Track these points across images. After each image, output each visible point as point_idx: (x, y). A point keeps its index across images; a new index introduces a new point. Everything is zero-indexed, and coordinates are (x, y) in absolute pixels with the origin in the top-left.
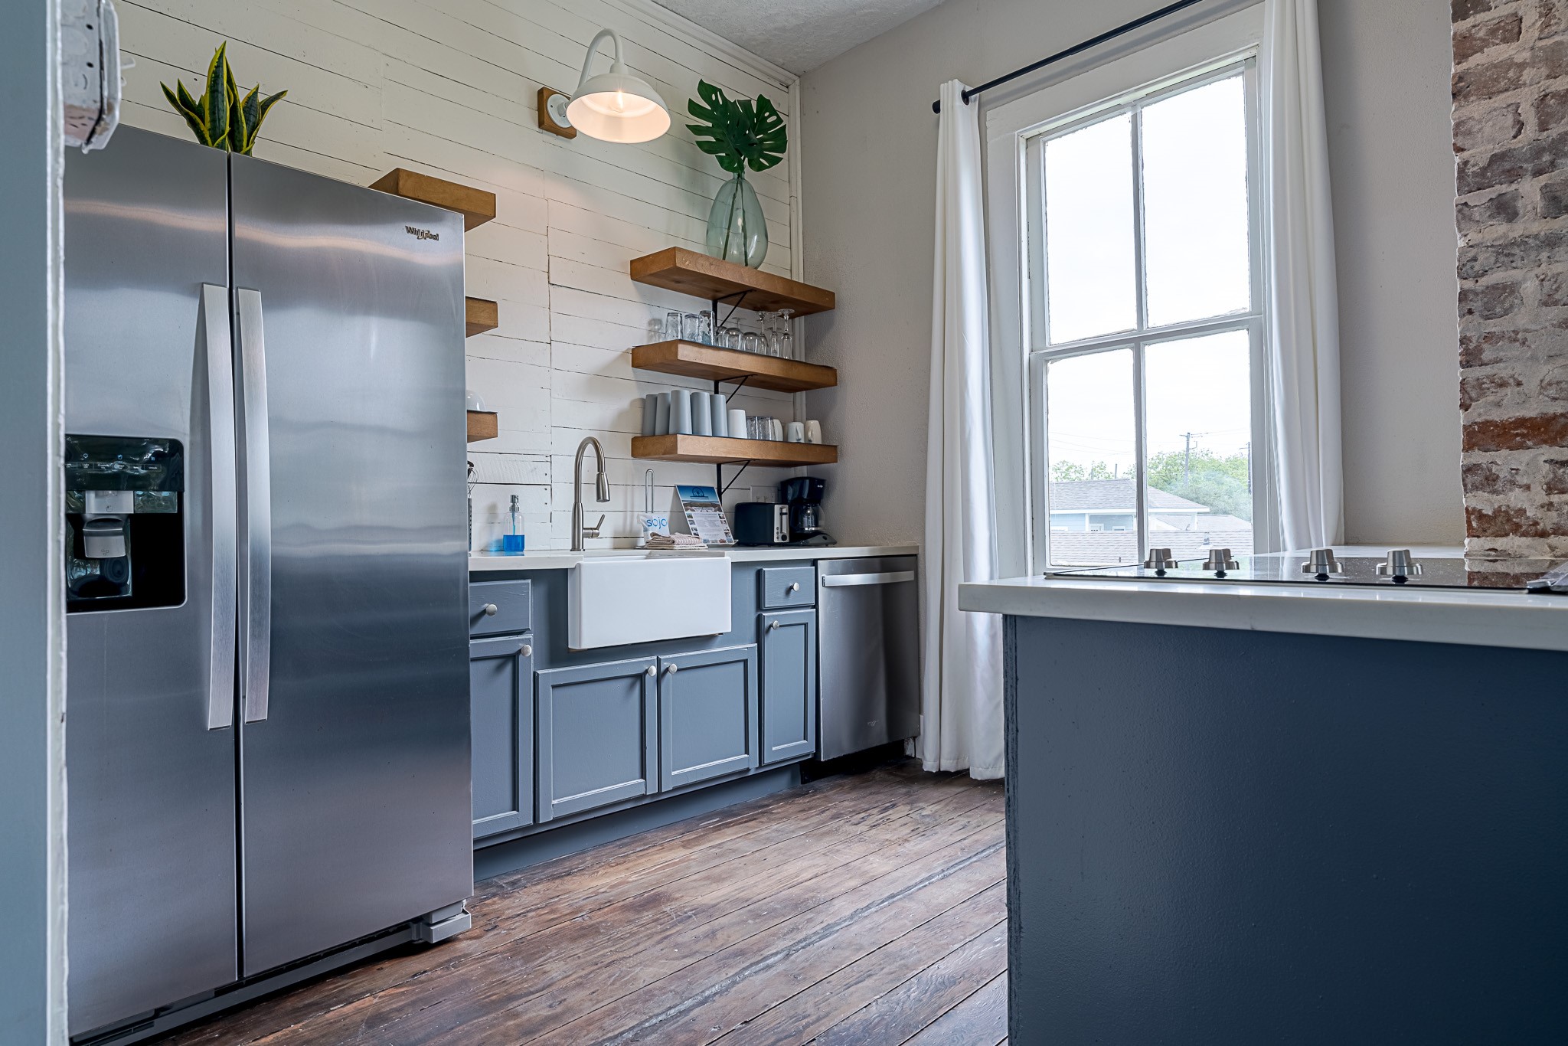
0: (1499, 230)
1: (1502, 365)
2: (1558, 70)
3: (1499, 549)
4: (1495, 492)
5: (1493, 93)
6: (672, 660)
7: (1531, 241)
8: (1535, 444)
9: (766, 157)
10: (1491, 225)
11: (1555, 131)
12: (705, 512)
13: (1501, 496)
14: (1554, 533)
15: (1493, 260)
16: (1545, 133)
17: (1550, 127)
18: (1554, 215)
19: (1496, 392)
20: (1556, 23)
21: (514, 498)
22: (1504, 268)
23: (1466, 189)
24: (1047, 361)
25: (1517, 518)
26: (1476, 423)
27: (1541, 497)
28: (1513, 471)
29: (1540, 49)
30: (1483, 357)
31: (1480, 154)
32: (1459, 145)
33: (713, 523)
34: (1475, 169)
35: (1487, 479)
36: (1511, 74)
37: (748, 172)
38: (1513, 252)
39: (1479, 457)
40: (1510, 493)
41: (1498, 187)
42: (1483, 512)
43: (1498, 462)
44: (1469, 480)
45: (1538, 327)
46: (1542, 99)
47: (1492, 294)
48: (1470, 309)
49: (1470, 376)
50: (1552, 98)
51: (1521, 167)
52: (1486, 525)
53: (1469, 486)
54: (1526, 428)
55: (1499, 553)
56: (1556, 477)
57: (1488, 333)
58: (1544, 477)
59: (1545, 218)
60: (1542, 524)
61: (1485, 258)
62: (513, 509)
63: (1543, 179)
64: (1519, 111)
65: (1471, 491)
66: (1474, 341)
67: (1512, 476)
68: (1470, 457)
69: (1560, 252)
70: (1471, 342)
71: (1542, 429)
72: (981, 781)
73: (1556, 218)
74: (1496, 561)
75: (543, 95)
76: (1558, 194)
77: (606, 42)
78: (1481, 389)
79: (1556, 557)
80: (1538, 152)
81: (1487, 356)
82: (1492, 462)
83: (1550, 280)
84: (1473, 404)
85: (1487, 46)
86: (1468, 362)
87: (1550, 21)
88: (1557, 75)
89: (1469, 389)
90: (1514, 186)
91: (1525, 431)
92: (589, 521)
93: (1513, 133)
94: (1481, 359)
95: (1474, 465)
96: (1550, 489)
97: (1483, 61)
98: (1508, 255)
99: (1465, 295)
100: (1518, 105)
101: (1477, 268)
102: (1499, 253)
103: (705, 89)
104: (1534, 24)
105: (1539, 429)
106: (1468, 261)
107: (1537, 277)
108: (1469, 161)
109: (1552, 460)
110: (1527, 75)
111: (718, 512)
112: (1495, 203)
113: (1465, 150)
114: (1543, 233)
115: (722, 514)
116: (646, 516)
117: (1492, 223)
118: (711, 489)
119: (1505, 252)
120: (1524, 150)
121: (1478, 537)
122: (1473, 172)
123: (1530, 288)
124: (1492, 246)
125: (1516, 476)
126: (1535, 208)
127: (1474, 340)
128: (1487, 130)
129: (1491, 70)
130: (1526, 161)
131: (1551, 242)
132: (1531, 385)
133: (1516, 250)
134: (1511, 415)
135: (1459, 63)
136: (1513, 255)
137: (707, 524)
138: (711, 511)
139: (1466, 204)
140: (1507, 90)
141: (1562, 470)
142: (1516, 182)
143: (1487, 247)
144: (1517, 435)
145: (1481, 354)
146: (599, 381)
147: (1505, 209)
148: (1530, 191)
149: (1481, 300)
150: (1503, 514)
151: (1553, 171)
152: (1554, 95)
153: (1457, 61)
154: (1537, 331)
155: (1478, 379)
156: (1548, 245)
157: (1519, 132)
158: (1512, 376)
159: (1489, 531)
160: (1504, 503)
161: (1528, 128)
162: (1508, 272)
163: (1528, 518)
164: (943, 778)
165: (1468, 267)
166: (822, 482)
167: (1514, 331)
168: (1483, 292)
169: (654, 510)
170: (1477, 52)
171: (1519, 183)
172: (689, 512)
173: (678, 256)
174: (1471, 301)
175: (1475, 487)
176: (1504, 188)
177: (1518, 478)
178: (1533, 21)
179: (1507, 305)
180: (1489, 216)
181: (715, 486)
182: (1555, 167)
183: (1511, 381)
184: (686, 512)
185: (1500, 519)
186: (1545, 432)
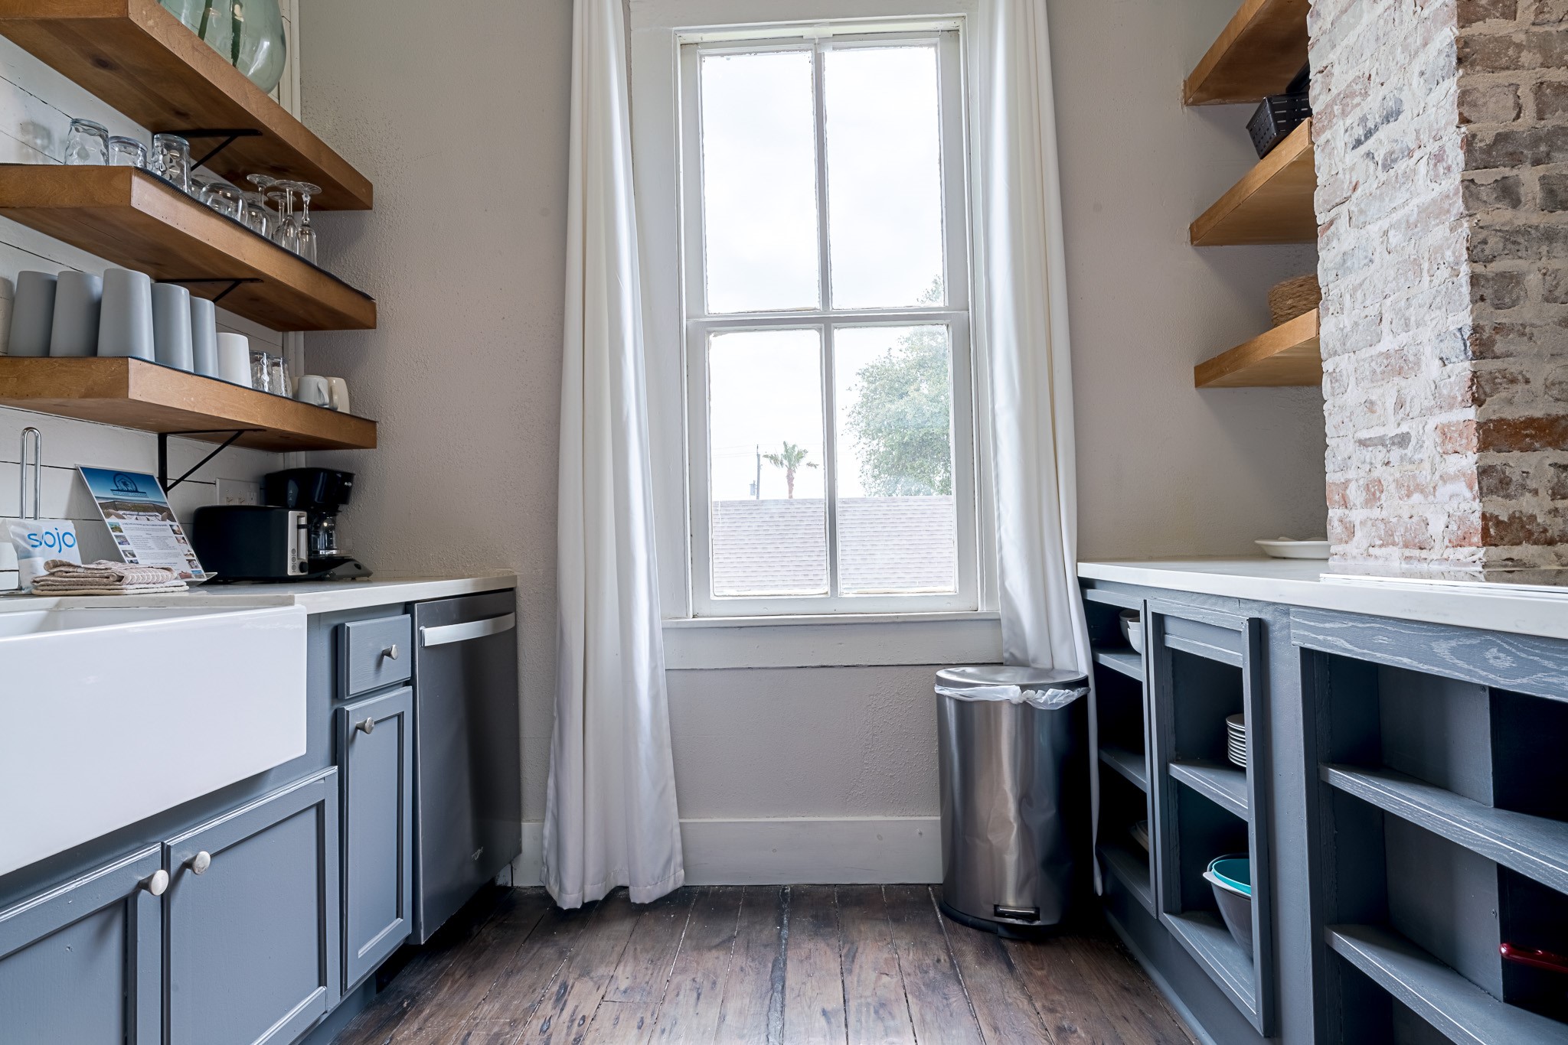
0: (1503, 216)
1: (1511, 359)
2: (1550, 61)
3: (1516, 558)
4: (1507, 496)
5: (1496, 68)
6: (197, 843)
7: (1533, 232)
8: (1541, 447)
10: (1498, 209)
11: (1550, 122)
12: (143, 520)
13: (1514, 501)
14: (1561, 541)
15: (1501, 246)
16: (1543, 122)
17: (1546, 117)
18: (1550, 209)
19: (1508, 389)
20: (1549, 12)
22: (1510, 257)
23: (1474, 164)
24: (710, 333)
25: (1529, 524)
26: (1491, 420)
27: (1548, 504)
28: (1524, 475)
29: (1534, 34)
30: (1496, 348)
31: (1487, 130)
32: (1466, 114)
33: (161, 542)
34: (1482, 144)
35: (1501, 482)
36: (1511, 52)
38: (1519, 241)
39: (1494, 458)
40: (1522, 498)
41: (1501, 169)
42: (1500, 518)
43: (1511, 464)
44: (1484, 483)
45: (1543, 323)
46: (1539, 87)
47: (1502, 282)
48: (1482, 296)
49: (1483, 369)
50: (1548, 87)
51: (1522, 153)
52: (1503, 533)
53: (1485, 490)
54: (1535, 428)
55: (1515, 563)
56: (1559, 481)
57: (1499, 324)
58: (1549, 481)
59: (1543, 210)
60: (1550, 531)
61: (1494, 243)
63: (1541, 169)
64: (1518, 93)
65: (1487, 494)
66: (1487, 331)
67: (1524, 480)
68: (1486, 457)
69: (1558, 247)
70: (1484, 331)
71: (1547, 431)
72: (650, 904)
73: (1551, 212)
74: (1513, 571)
76: (1555, 187)
78: (1495, 384)
79: (1563, 566)
80: (1536, 141)
81: (1499, 348)
82: (1505, 464)
83: (1550, 275)
84: (1488, 399)
85: (1488, 16)
86: (1481, 353)
87: (1543, 9)
88: (1550, 65)
89: (1483, 383)
90: (1515, 172)
91: (1533, 432)
93: (1514, 115)
94: (1493, 351)
95: (1490, 466)
96: (1555, 495)
97: (1485, 32)
98: (1514, 243)
99: (1477, 279)
100: (1517, 86)
101: (1487, 252)
102: (1507, 240)
104: (1529, 7)
105: (1545, 430)
106: (1479, 243)
107: (1539, 270)
108: (1476, 135)
109: (1556, 464)
110: (1526, 57)
111: (168, 522)
112: (1500, 185)
113: (1471, 122)
114: (1542, 226)
115: (176, 525)
116: (24, 526)
117: (1499, 206)
118: (147, 479)
119: (1513, 238)
120: (1525, 135)
121: (1496, 545)
122: (1480, 148)
123: (1533, 280)
124: (1500, 231)
125: (1527, 480)
126: (1534, 199)
127: (1487, 329)
128: (1491, 105)
129: (1493, 42)
130: (1526, 147)
131: (1549, 236)
132: (1537, 384)
133: (1521, 240)
134: (1522, 414)
135: (1463, 27)
136: (1519, 244)
137: (151, 543)
138: (156, 520)
139: (1472, 181)
140: (1508, 68)
141: (1564, 474)
142: (1516, 167)
143: (1496, 230)
144: (1527, 436)
145: (1494, 346)
147: (1508, 192)
148: (1529, 178)
149: (1492, 287)
150: (1517, 521)
151: (1548, 163)
152: (1550, 85)
153: (1461, 24)
154: (1541, 327)
155: (1491, 373)
156: (1547, 238)
157: (1518, 117)
158: (1521, 373)
159: (1506, 539)
160: (1517, 508)
161: (1527, 114)
162: (1515, 261)
163: (1539, 525)
164: (592, 914)
165: (1479, 249)
166: (349, 477)
167: (1522, 325)
168: (1493, 279)
169: (41, 514)
170: (1479, 20)
171: (1519, 169)
172: (113, 520)
173: (133, 1)
174: (1483, 286)
175: (1491, 492)
176: (1506, 171)
177: (1528, 482)
178: (1529, 3)
179: (1514, 296)
180: (1496, 198)
181: (157, 474)
182: (1550, 159)
183: (1520, 377)
184: (107, 521)
185: (1515, 525)
186: (1550, 435)
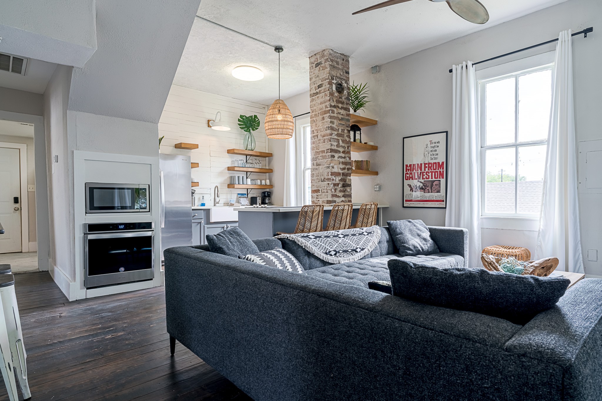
9: (255, 128)
12: (244, 199)
21: (203, 196)
33: (245, 201)
37: (251, 131)
62: (203, 198)
75: (209, 121)
77: (219, 113)
92: (217, 201)
103: (241, 116)
111: (247, 199)
116: (230, 199)
146: (221, 173)
166: (270, 192)
169: (232, 198)
172: (240, 199)
173: (235, 150)
181: (246, 193)
